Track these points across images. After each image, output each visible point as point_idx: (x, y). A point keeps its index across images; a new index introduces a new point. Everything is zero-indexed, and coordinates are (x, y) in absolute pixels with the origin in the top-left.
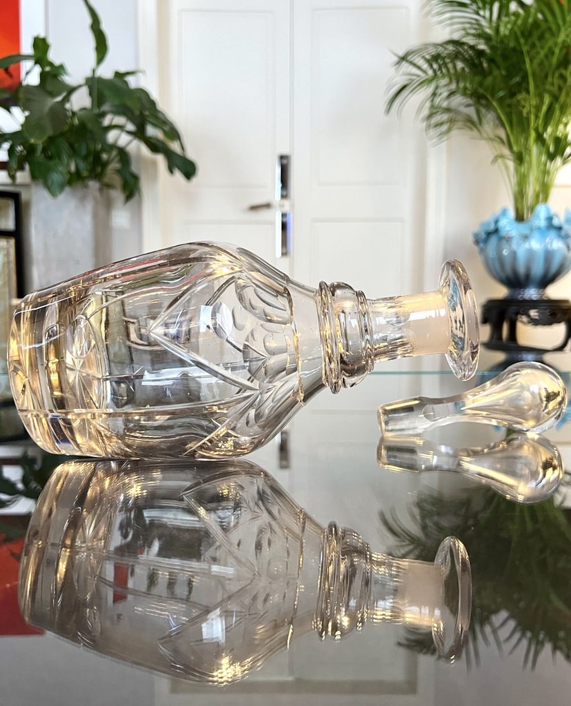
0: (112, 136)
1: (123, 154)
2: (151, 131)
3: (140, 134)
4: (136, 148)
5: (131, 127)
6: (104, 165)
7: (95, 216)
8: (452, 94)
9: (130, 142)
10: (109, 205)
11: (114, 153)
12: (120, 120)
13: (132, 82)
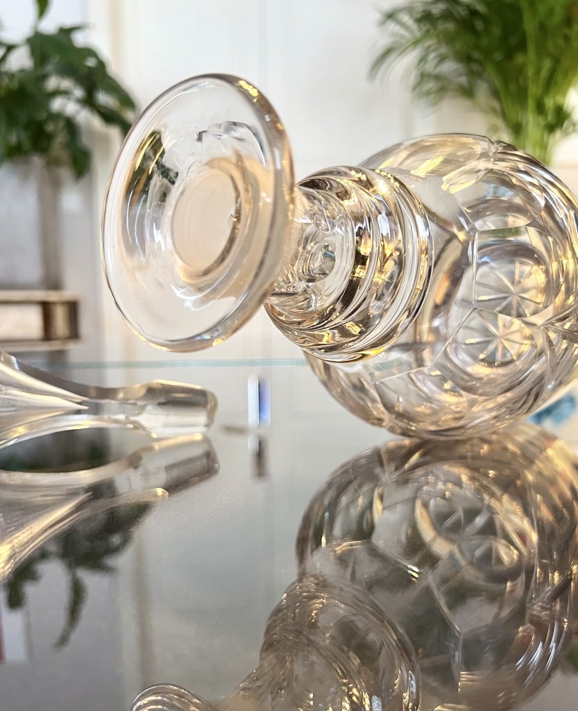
0: (57, 104)
1: (71, 126)
2: (103, 98)
3: (89, 102)
4: (86, 118)
5: (79, 93)
6: (50, 137)
7: (42, 198)
8: (442, 59)
9: (78, 112)
10: (56, 185)
11: (61, 124)
12: (66, 84)
13: (79, 39)
